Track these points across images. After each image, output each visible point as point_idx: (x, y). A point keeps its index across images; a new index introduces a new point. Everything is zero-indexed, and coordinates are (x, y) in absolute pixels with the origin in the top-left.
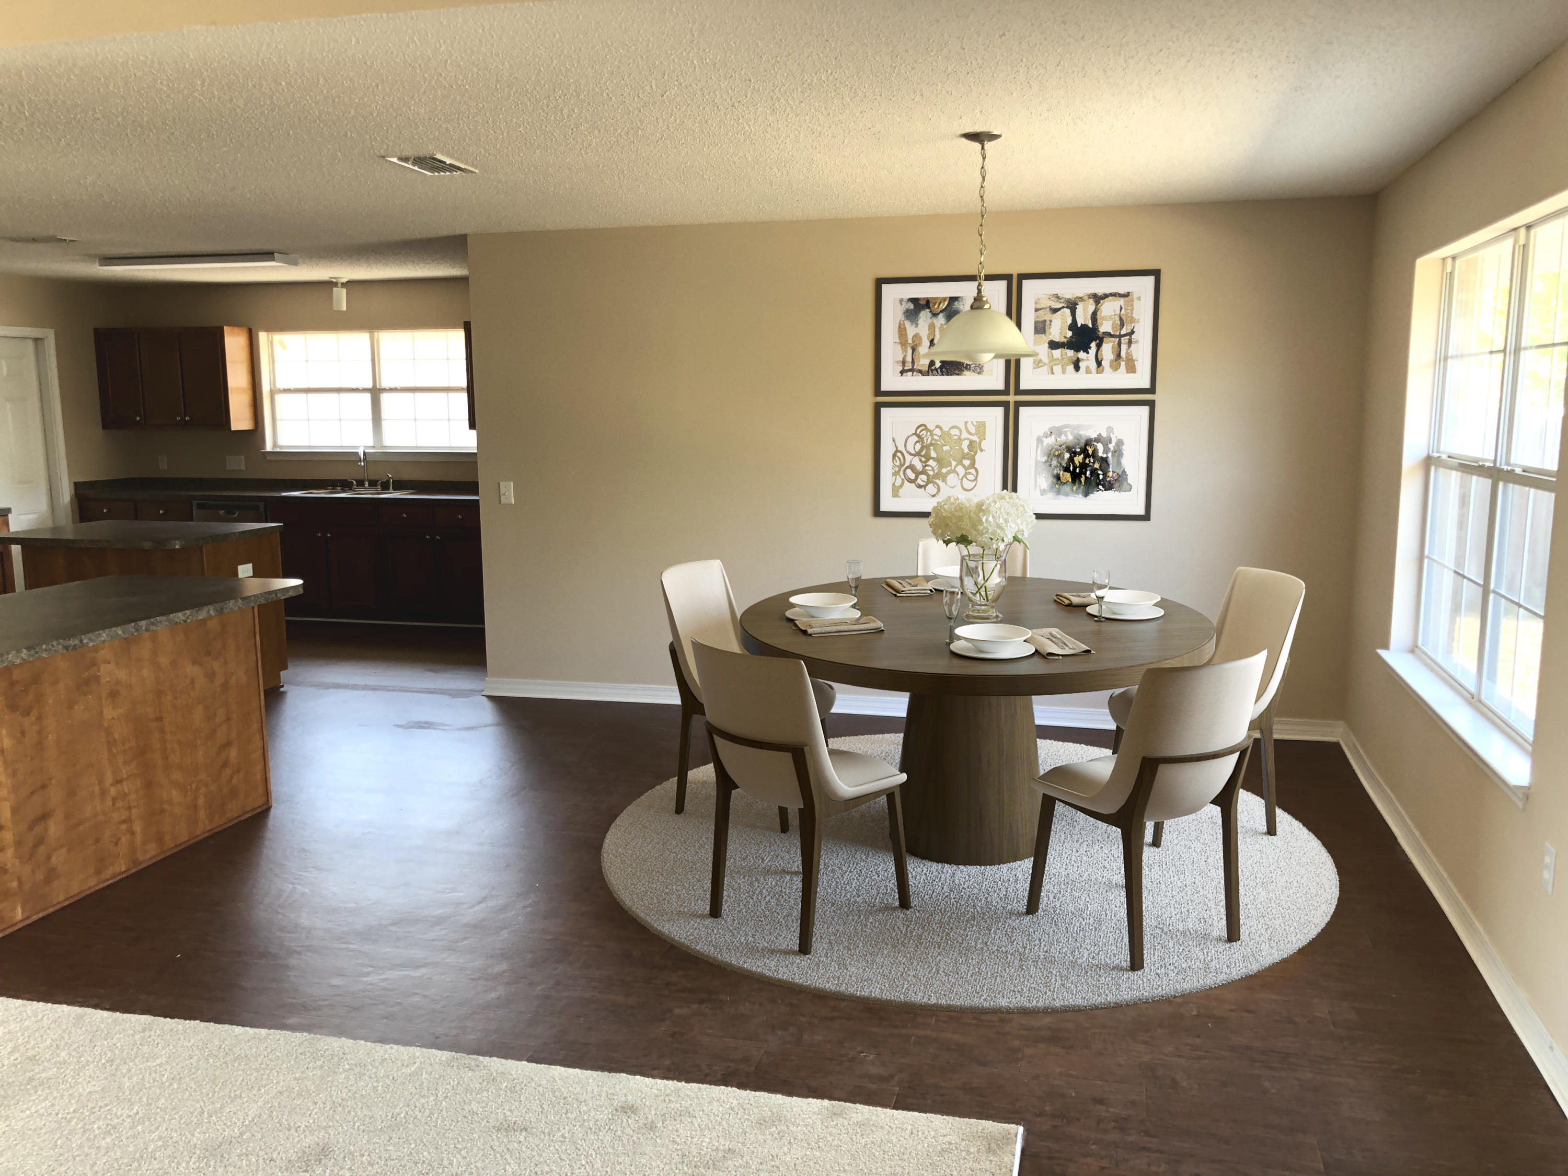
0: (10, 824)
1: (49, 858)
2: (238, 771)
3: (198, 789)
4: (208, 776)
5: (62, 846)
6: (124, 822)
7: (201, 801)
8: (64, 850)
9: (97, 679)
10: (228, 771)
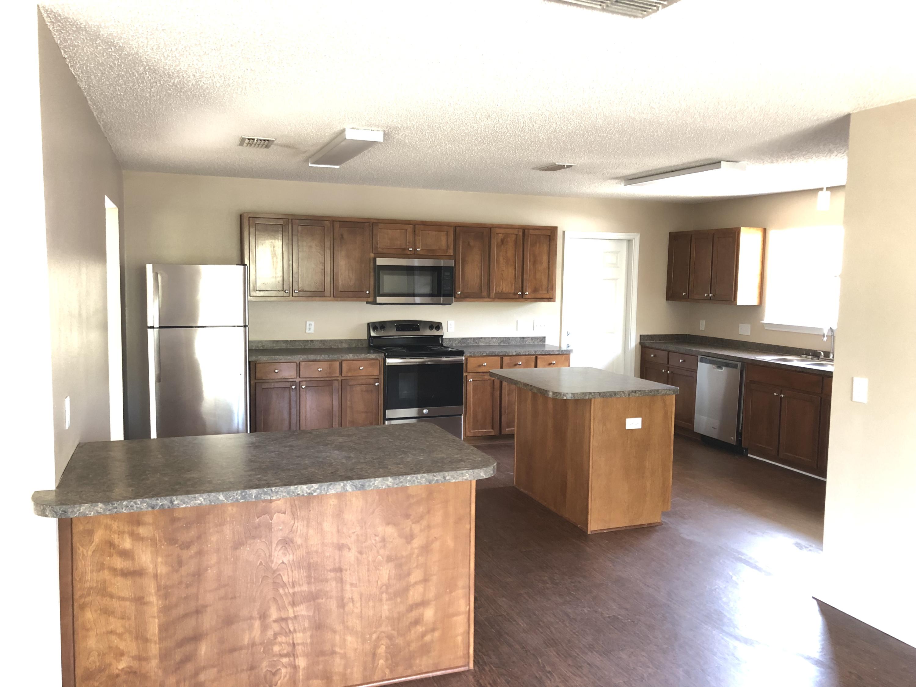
0: (156, 638)
1: (196, 674)
2: (433, 630)
3: (378, 639)
4: (394, 630)
5: (213, 666)
6: (287, 655)
7: (382, 650)
8: (215, 670)
9: (270, 527)
10: (420, 629)
